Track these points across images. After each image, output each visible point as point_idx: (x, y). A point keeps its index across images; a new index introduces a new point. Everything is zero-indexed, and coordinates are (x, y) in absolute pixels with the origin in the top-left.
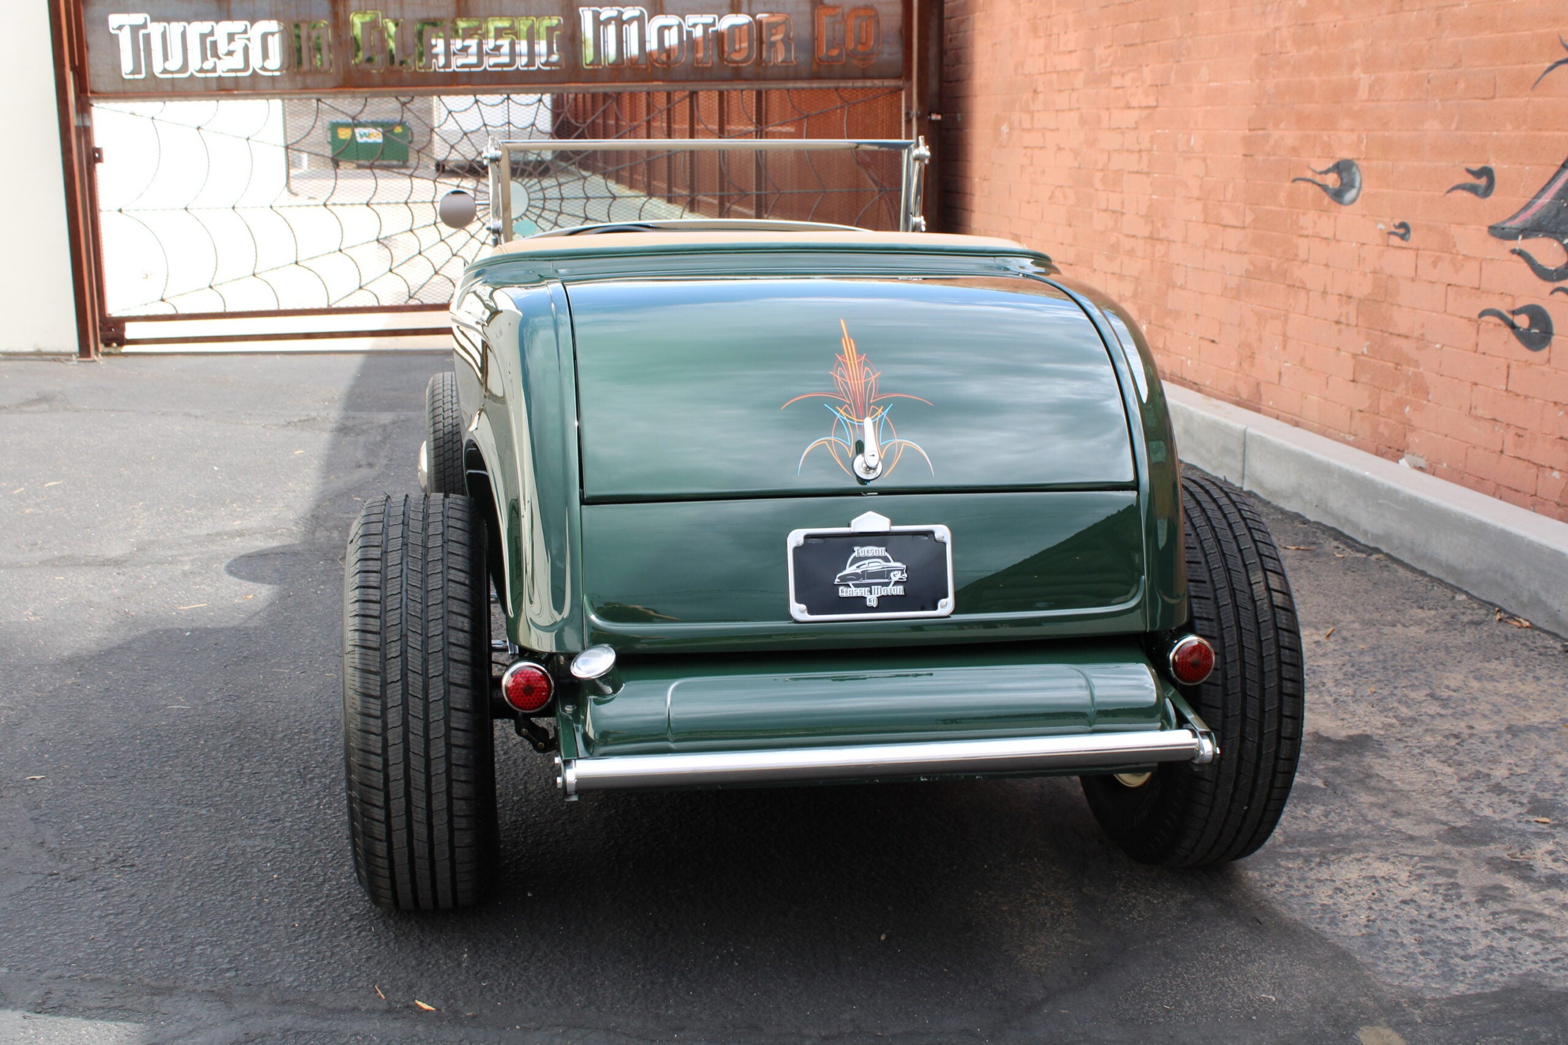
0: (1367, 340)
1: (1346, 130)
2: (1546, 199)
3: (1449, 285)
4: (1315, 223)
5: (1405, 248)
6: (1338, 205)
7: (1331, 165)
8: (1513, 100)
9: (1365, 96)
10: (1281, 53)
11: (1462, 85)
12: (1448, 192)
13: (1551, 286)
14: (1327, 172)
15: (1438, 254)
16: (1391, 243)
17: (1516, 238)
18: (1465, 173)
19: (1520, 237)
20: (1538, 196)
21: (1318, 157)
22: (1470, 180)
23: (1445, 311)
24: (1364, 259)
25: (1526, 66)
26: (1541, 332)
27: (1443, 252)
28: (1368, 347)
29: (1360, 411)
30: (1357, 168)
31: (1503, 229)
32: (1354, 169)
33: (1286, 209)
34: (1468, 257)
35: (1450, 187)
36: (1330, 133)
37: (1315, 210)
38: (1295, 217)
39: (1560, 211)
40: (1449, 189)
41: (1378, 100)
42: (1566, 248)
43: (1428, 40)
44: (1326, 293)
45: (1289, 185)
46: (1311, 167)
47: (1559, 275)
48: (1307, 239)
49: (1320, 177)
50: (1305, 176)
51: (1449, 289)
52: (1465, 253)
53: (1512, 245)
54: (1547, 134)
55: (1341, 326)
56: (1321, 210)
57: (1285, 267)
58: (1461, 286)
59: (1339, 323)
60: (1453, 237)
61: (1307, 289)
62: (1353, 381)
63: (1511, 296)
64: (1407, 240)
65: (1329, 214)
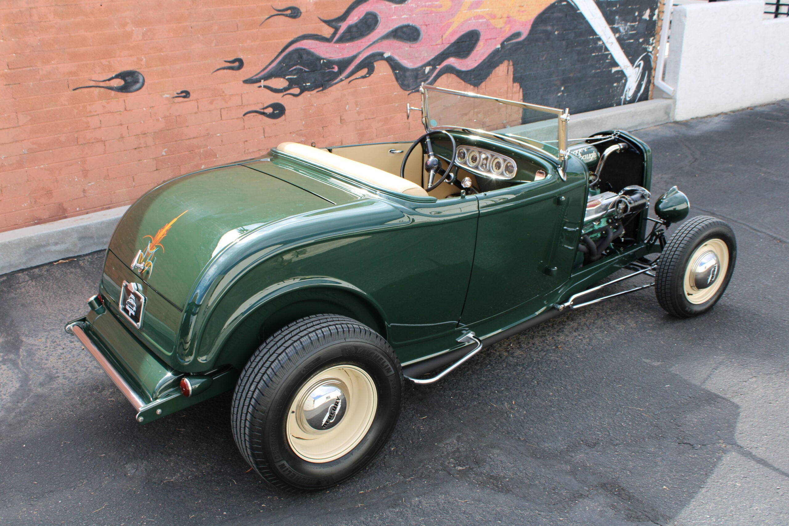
0: (165, 148)
1: (124, 56)
2: (274, 65)
3: (221, 109)
4: (104, 107)
5: (188, 101)
6: (124, 94)
7: (114, 76)
8: (250, 31)
9: (140, 38)
10: (40, 22)
11: (216, 27)
13: (282, 94)
14: (109, 80)
15: (213, 98)
16: (175, 101)
17: (260, 81)
18: (224, 63)
19: (262, 81)
20: (270, 64)
21: (99, 73)
22: (229, 65)
23: (222, 119)
24: (155, 113)
25: (255, 18)
26: (279, 111)
27: (216, 96)
28: (165, 152)
30: (139, 73)
31: (252, 80)
32: (136, 74)
33: (69, 106)
34: (232, 95)
35: (216, 69)
36: (109, 59)
37: (102, 100)
38: (81, 108)
39: (281, 68)
40: (214, 70)
41: (151, 39)
42: (287, 80)
43: (188, 10)
44: (123, 138)
45: (70, 92)
46: (93, 79)
47: (285, 89)
48: (97, 116)
49: (104, 83)
50: (88, 85)
51: (222, 110)
52: (231, 94)
53: (258, 84)
54: (271, 42)
55: (140, 149)
56: (109, 99)
57: (76, 136)
58: (230, 107)
59: (139, 148)
60: (222, 89)
61: (102, 141)
62: (157, 170)
63: (261, 103)
64: (188, 97)
65: (117, 99)
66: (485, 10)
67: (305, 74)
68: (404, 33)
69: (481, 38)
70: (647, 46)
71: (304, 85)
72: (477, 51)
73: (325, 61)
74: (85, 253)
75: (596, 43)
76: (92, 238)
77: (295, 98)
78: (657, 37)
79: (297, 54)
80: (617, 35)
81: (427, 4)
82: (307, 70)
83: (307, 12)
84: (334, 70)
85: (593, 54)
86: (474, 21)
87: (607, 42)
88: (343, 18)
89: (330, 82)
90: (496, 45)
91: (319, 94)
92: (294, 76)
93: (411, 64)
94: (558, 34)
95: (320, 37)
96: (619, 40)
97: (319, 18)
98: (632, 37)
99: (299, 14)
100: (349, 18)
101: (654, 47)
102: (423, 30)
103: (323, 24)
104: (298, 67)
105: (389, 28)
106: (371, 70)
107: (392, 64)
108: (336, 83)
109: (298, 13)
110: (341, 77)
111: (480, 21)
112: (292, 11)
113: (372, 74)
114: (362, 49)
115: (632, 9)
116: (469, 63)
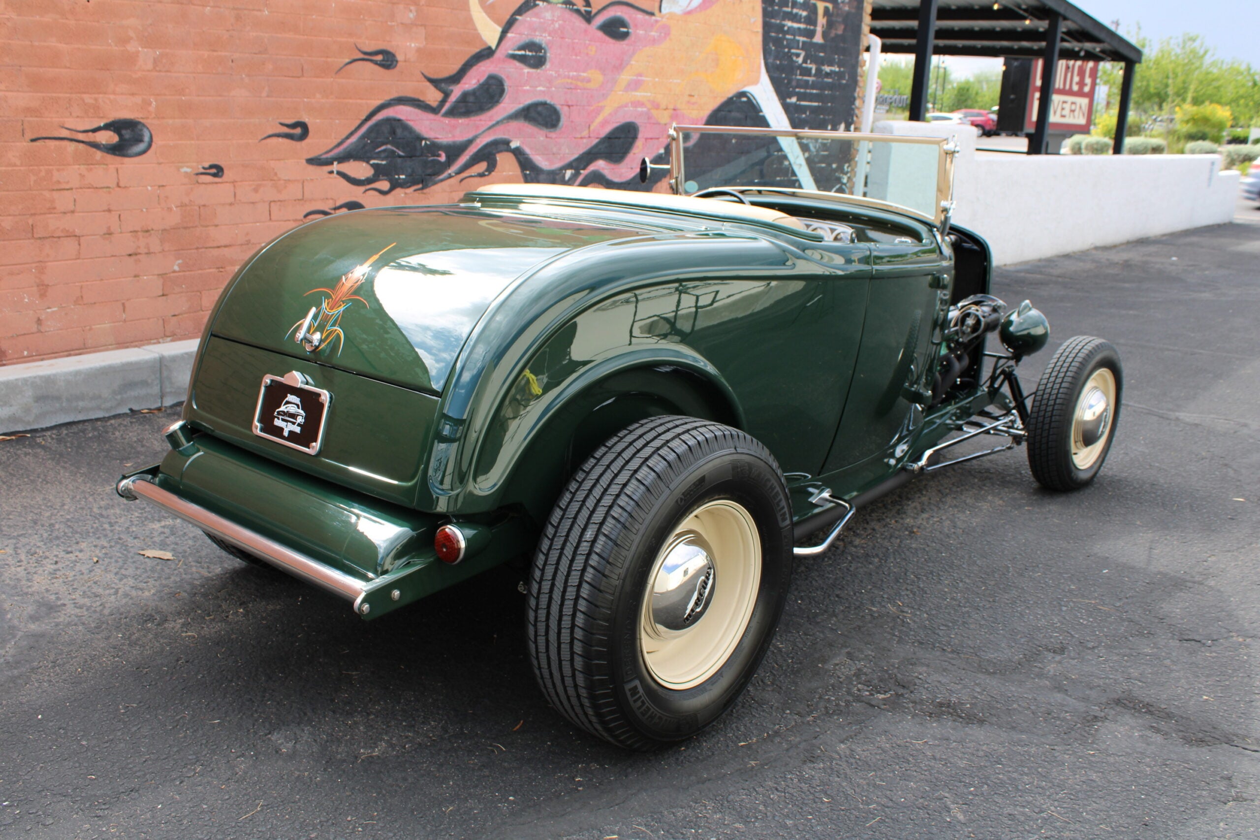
0: (178, 259)
1: (122, 94)
2: (354, 139)
3: (271, 202)
4: (82, 176)
5: (220, 183)
6: (117, 159)
7: (102, 125)
8: (321, 79)
9: (150, 66)
11: (270, 66)
12: (265, 138)
13: (363, 188)
14: (94, 131)
15: (259, 182)
16: (200, 181)
17: (332, 164)
18: (280, 126)
19: (335, 163)
20: (348, 138)
22: (286, 130)
23: (270, 219)
24: (167, 197)
25: (329, 60)
27: (264, 180)
28: (179, 265)
29: (174, 316)
30: (144, 125)
31: (320, 159)
32: (139, 127)
33: (23, 168)
34: (289, 180)
35: (265, 135)
36: (96, 96)
37: (79, 165)
38: (43, 174)
39: (365, 145)
40: (263, 137)
41: (167, 71)
42: (373, 166)
43: (228, 31)
44: (110, 234)
45: (25, 144)
46: (67, 126)
47: (369, 181)
48: (69, 191)
49: (85, 135)
50: (56, 135)
51: (272, 204)
52: (287, 178)
53: (329, 168)
54: (351, 101)
55: (138, 256)
56: (92, 164)
57: (30, 222)
58: (285, 201)
59: (136, 254)
60: (274, 169)
61: (76, 236)
62: (163, 295)
63: (332, 199)
64: (221, 177)
65: (105, 166)
66: (645, 94)
67: (399, 160)
68: (539, 114)
69: (641, 135)
70: (841, 175)
71: (397, 177)
72: (634, 154)
73: (428, 143)
74: (44, 426)
75: (781, 163)
76: (58, 398)
77: (382, 197)
78: (852, 163)
79: (388, 126)
80: (807, 155)
81: (571, 74)
82: (401, 153)
83: (405, 61)
84: (439, 159)
85: (778, 179)
86: (631, 109)
87: (795, 163)
88: (456, 78)
89: (433, 177)
90: (658, 149)
91: (417, 194)
92: (382, 160)
93: (547, 163)
94: (736, 143)
95: (421, 104)
96: (810, 162)
97: (423, 74)
98: (824, 159)
99: (395, 63)
100: (465, 80)
101: (849, 178)
102: (564, 112)
103: (428, 84)
104: (389, 146)
105: (520, 103)
106: (492, 166)
107: (522, 159)
108: (442, 180)
109: (392, 61)
110: (450, 171)
111: (640, 109)
112: (384, 57)
113: (493, 171)
114: (480, 132)
115: (824, 120)
116: (623, 171)
